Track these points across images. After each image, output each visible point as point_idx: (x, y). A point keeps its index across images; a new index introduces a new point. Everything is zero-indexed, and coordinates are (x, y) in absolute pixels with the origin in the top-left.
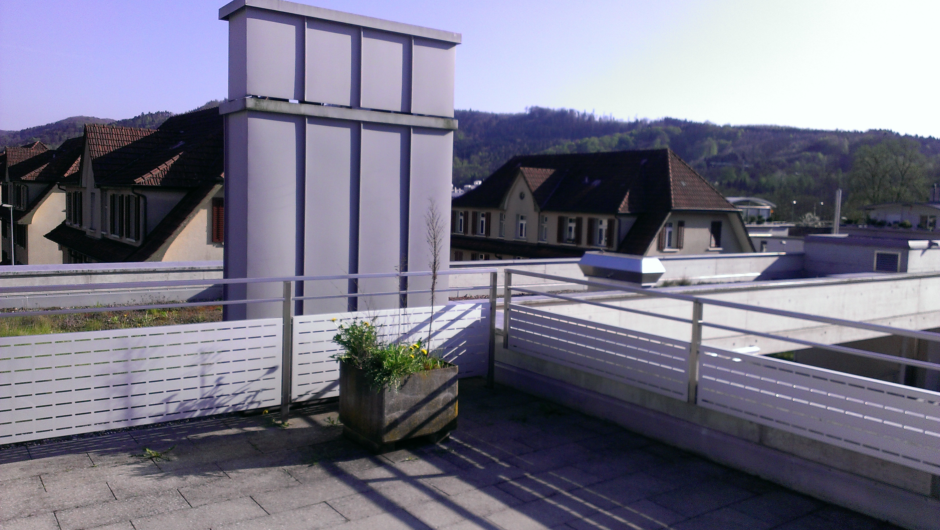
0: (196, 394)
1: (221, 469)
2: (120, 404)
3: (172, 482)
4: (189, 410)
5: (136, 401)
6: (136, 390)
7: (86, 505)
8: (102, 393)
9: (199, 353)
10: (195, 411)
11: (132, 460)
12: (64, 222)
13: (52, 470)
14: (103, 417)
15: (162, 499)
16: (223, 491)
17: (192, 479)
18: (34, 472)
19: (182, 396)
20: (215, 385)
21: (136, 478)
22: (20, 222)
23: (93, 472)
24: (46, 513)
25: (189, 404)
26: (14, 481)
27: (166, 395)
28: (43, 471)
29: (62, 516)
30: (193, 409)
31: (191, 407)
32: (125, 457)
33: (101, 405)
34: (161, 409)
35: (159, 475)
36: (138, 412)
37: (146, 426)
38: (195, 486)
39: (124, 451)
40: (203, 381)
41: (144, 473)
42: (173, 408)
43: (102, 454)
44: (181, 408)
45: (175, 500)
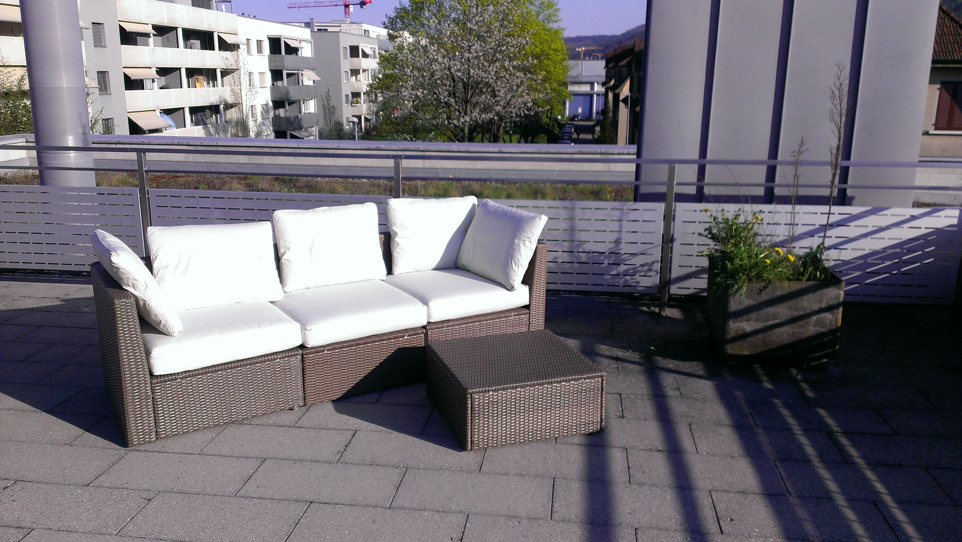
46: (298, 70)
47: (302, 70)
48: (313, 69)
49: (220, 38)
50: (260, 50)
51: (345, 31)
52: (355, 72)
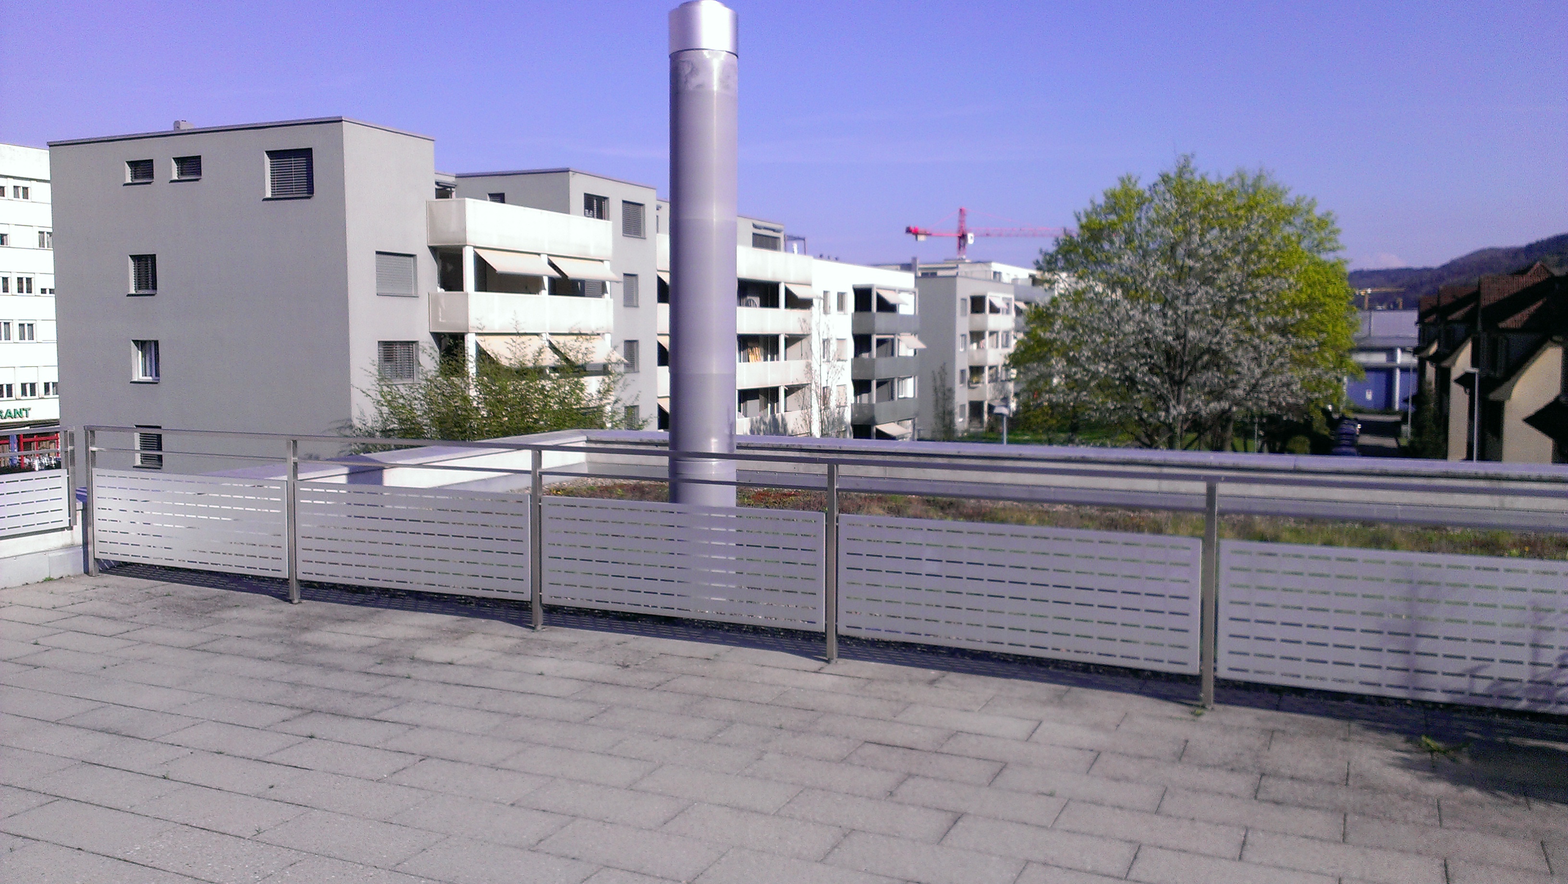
0: (1524, 673)
1: (1526, 795)
2: (1399, 661)
3: (1440, 788)
4: (1510, 695)
5: (1424, 663)
6: (1423, 645)
7: (1306, 780)
8: (1373, 641)
9: (1528, 607)
10: (1519, 699)
11: (1404, 746)
12: (1557, 399)
13: (1291, 729)
14: (1372, 675)
15: (1406, 803)
16: (1503, 822)
17: (1472, 793)
18: (1270, 725)
19: (1497, 670)
20: (1556, 664)
21: (1392, 769)
22: (1493, 396)
23: (1340, 746)
24: (1252, 773)
25: (1509, 685)
26: (1241, 728)
27: (1469, 664)
28: (1281, 727)
29: (1268, 782)
30: (1515, 694)
31: (1513, 691)
32: (1398, 740)
33: (1370, 658)
34: (1462, 683)
35: (1428, 774)
36: (1425, 680)
37: (1436, 704)
38: (1469, 803)
39: (1399, 732)
40: (1536, 655)
41: (1407, 765)
42: (1481, 686)
43: (1368, 728)
44: (1495, 689)
45: (1425, 811)
46: (893, 334)
47: (899, 335)
48: (915, 333)
49: (787, 291)
50: (841, 306)
51: (964, 274)
52: (977, 336)
